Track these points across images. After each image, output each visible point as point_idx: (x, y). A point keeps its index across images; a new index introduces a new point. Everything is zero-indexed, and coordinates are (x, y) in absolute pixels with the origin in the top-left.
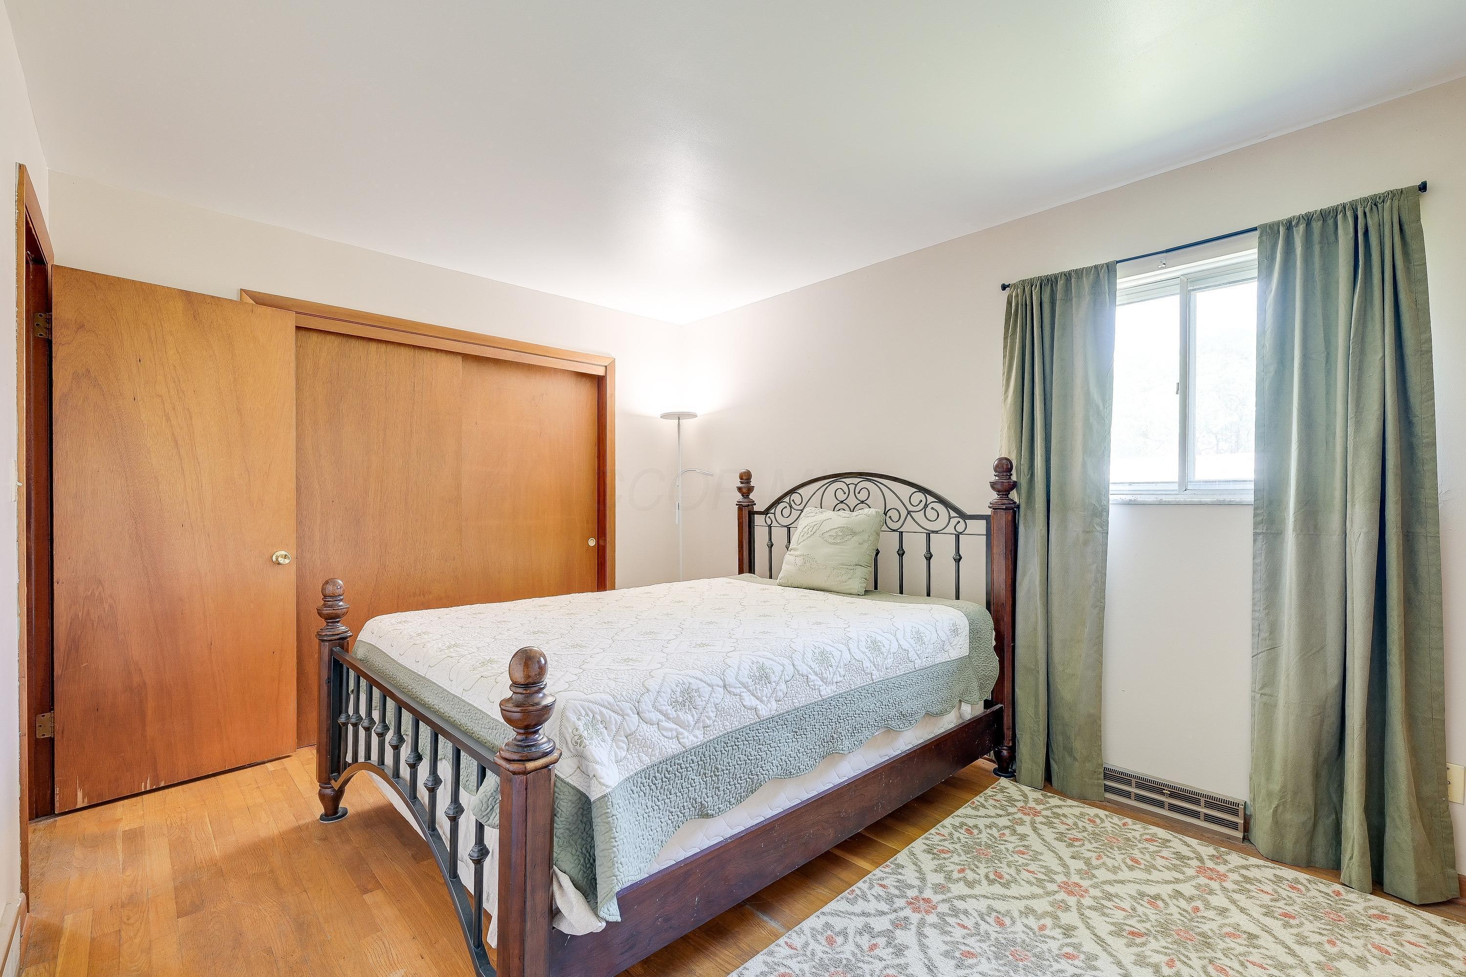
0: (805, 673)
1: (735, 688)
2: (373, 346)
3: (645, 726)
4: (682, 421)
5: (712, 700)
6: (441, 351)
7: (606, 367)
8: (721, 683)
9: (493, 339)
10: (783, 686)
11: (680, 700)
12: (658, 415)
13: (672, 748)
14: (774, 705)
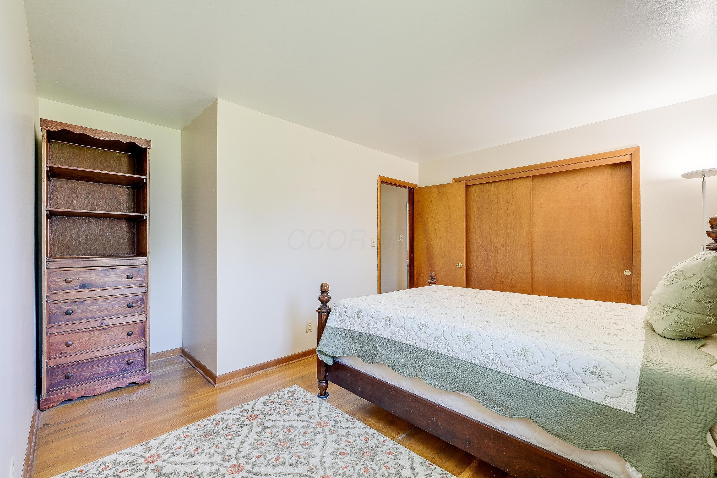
0: (408, 328)
1: (376, 319)
2: (493, 185)
3: (345, 316)
4: (706, 178)
5: (365, 319)
6: (521, 178)
7: (631, 154)
8: (371, 315)
9: (544, 164)
10: (395, 329)
11: (357, 314)
12: (680, 177)
13: (351, 327)
14: (390, 334)
